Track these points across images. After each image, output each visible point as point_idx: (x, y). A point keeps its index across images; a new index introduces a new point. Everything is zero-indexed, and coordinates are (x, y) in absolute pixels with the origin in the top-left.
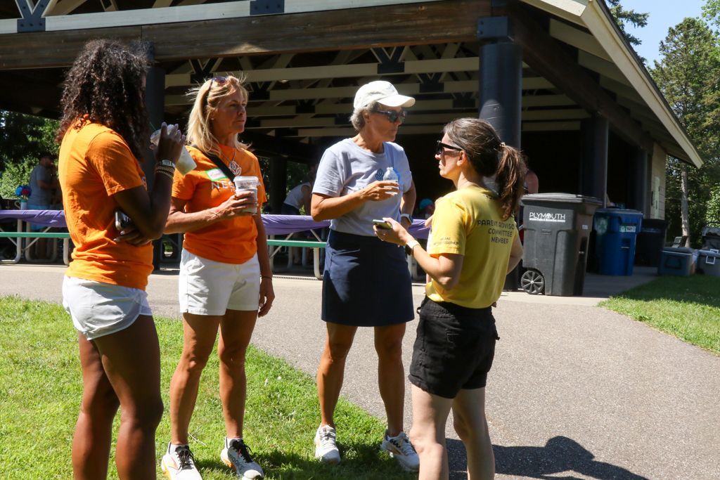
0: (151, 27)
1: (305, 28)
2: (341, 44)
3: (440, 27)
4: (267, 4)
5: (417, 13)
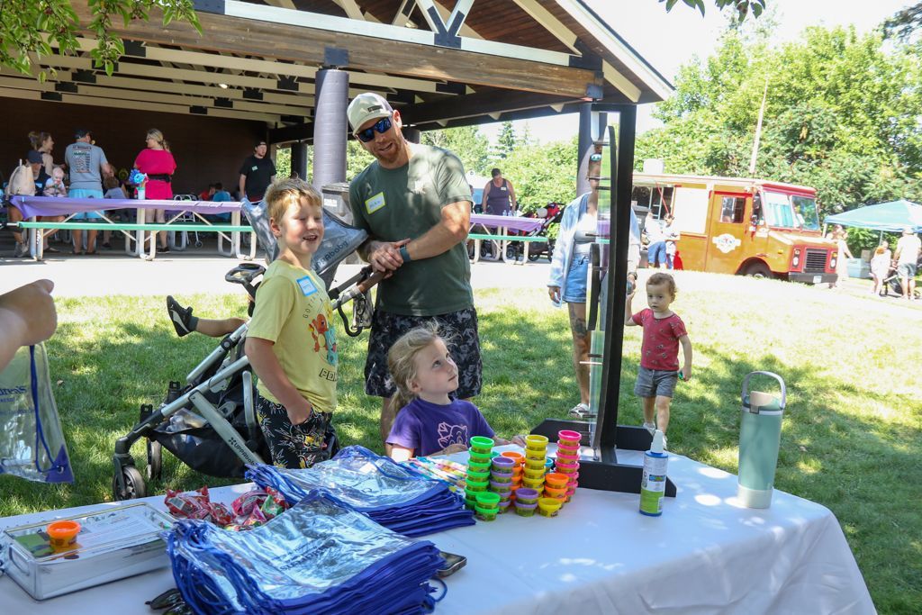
0: (346, 35)
1: (478, 66)
2: (503, 83)
3: (566, 85)
4: (448, 39)
5: (553, 71)
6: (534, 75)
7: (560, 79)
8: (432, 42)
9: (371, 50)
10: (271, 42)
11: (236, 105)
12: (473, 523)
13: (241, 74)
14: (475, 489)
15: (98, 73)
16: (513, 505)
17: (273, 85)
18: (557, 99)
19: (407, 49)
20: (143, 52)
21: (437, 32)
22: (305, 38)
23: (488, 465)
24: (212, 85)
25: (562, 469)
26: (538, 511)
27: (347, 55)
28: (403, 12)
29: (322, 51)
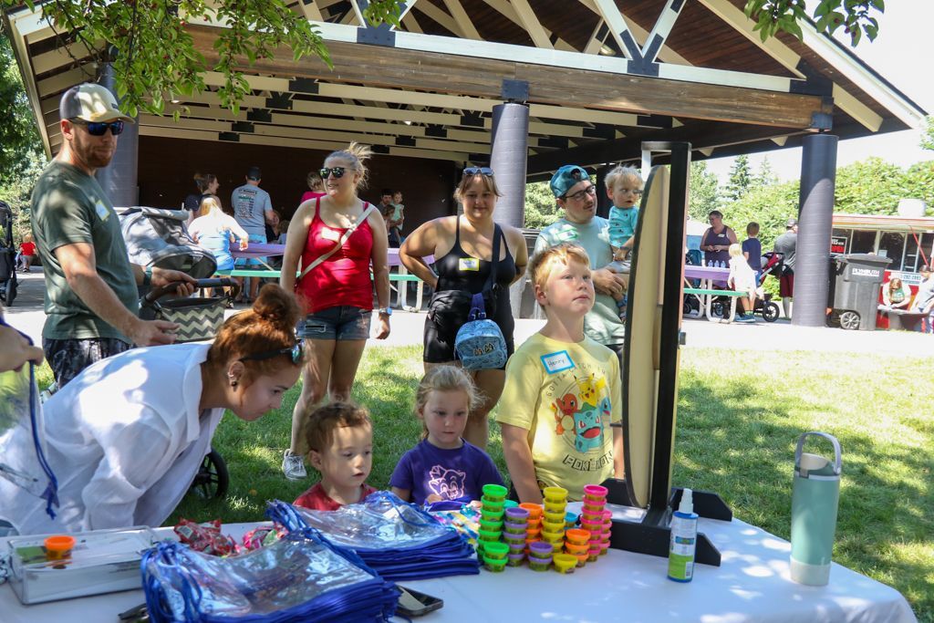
0: (526, 65)
1: (679, 95)
2: (708, 115)
3: (786, 114)
4: (644, 67)
5: (769, 100)
6: (746, 104)
7: (778, 108)
8: (624, 70)
9: (554, 81)
10: (444, 75)
11: (419, 143)
12: (477, 573)
13: (424, 110)
14: (487, 539)
15: (273, 112)
16: (525, 559)
17: (456, 120)
18: (779, 131)
19: (596, 79)
20: (316, 89)
21: (631, 58)
22: (481, 70)
23: (499, 514)
24: (394, 122)
25: (586, 525)
26: (552, 566)
27: (527, 87)
28: (596, 37)
29: (500, 84)
